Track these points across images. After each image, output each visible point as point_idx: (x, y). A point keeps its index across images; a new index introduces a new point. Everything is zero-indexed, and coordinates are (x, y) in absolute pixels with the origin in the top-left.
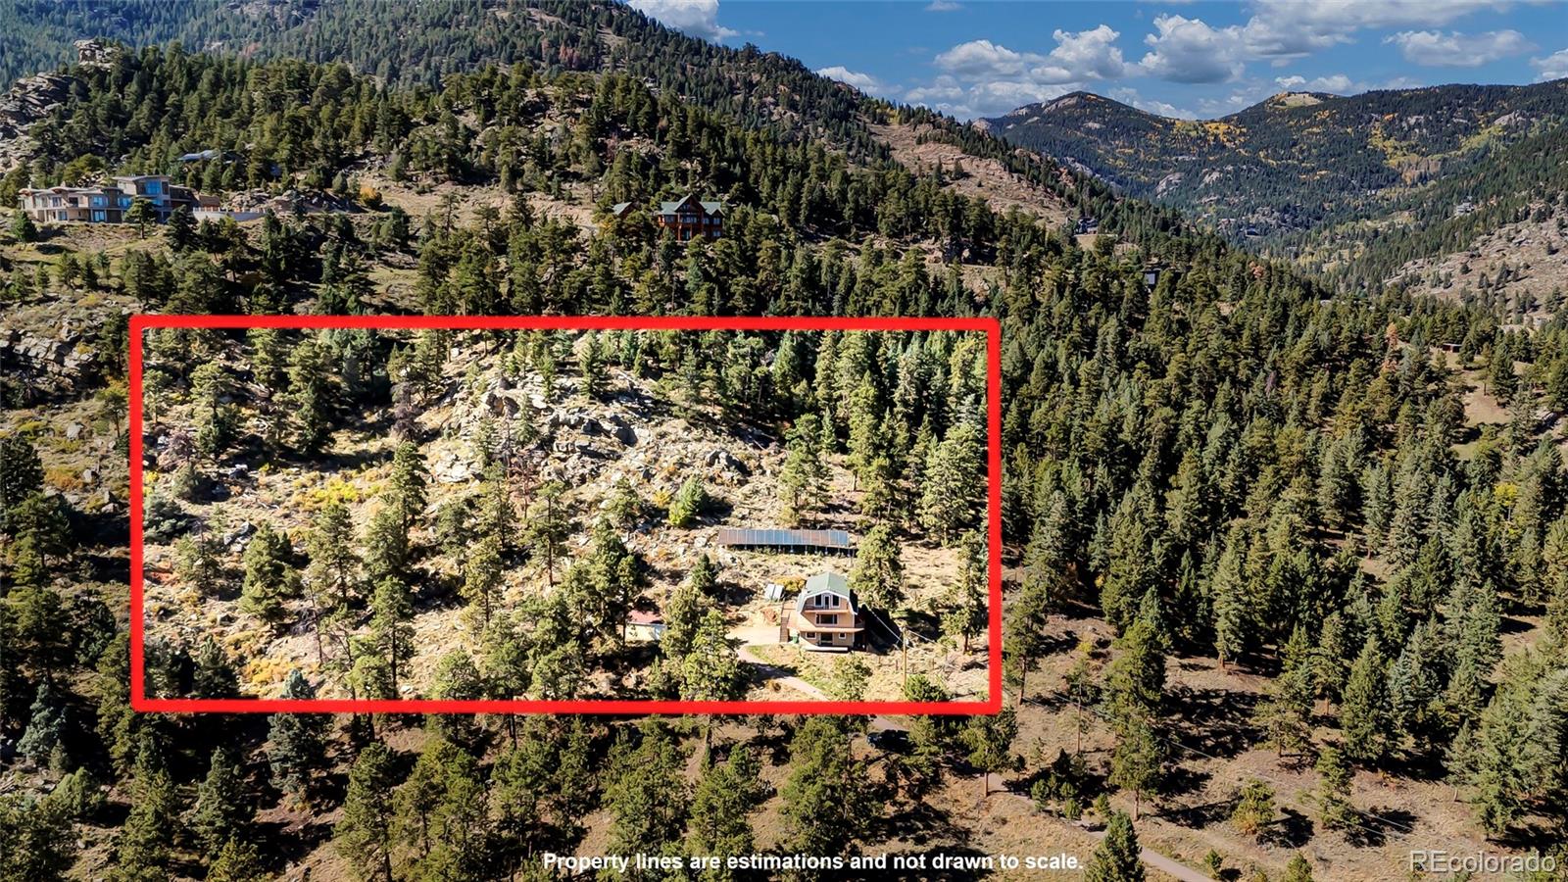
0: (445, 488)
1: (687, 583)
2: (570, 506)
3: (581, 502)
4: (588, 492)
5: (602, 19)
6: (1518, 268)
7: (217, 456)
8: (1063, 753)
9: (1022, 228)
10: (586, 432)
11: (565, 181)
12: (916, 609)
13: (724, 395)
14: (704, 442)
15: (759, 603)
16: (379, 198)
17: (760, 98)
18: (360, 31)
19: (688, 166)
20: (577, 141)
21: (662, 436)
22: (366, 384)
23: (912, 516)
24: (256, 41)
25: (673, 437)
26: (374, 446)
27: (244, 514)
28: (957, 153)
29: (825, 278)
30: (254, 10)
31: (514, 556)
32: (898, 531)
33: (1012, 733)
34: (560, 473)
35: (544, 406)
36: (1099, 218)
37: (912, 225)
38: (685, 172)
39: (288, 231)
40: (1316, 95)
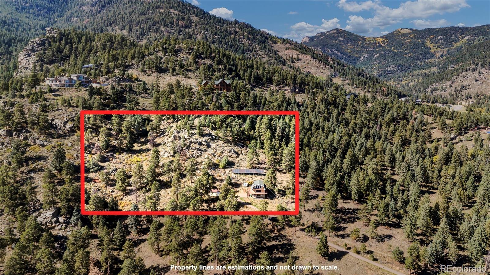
0: (163, 159)
1: (225, 182)
2: (196, 163)
3: (198, 162)
4: (199, 160)
5: (191, 12)
6: (466, 86)
7: (106, 151)
8: (313, 222)
9: (313, 83)
10: (198, 144)
11: (187, 72)
12: (280, 189)
13: (233, 135)
14: (228, 147)
15: (242, 187)
16: (138, 78)
17: (239, 36)
18: (120, 16)
19: (221, 67)
20: (190, 60)
21: (217, 145)
22: (141, 131)
23: (280, 166)
24: (88, 18)
25: (220, 146)
26: (144, 147)
27: (114, 165)
28: (297, 53)
29: (258, 101)
30: (86, 8)
31: (183, 176)
32: (276, 169)
33: (301, 217)
34: (192, 155)
35: (188, 138)
36: (340, 72)
37: (282, 83)
38: (220, 69)
39: (117, 89)
40: (410, 29)
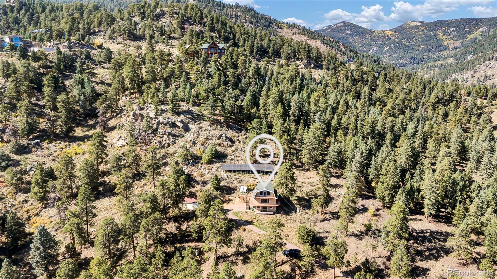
0: (116, 149)
2: (164, 155)
3: (168, 154)
4: (171, 150)
6: (490, 76)
7: (28, 137)
8: (366, 259)
9: (332, 57)
10: (170, 126)
11: (170, 40)
12: (301, 196)
13: (224, 112)
14: (217, 130)
15: (238, 194)
16: (102, 45)
17: (241, 20)
19: (214, 35)
20: (175, 26)
21: (200, 128)
22: (89, 109)
23: (298, 158)
25: (205, 129)
26: (90, 133)
27: (36, 159)
28: (306, 38)
29: (263, 72)
31: (139, 176)
32: (293, 164)
33: (346, 251)
34: (160, 143)
35: (154, 117)
36: (353, 59)
37: (293, 56)
38: (212, 37)
39: (64, 54)
40: (420, 22)
